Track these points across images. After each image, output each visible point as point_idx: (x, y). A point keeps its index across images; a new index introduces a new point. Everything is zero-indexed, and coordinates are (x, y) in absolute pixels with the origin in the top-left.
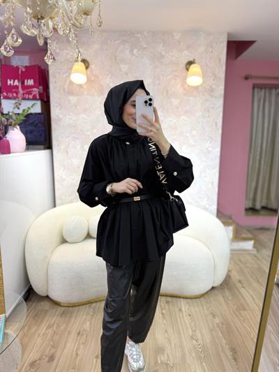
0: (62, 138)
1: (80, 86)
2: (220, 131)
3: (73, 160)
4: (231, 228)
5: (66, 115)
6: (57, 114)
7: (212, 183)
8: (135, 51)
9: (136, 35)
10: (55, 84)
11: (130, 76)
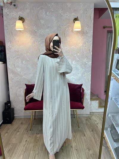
0: (12, 58)
1: (20, 31)
2: (91, 53)
3: (18, 69)
4: (98, 101)
5: (13, 46)
6: (9, 46)
7: (88, 79)
8: (48, 13)
9: (48, 5)
10: (7, 30)
11: (45, 26)
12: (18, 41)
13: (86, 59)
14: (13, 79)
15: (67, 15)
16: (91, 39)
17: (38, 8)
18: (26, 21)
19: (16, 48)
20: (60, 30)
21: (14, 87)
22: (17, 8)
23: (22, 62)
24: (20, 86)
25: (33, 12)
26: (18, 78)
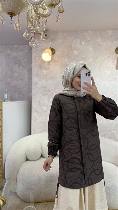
0: (38, 94)
3: (43, 107)
5: (40, 81)
6: (36, 80)
8: (83, 43)
9: (84, 33)
10: (35, 63)
11: (79, 57)
12: (46, 76)
14: (37, 119)
15: (108, 44)
17: (72, 38)
18: (57, 53)
19: (43, 83)
20: (98, 62)
21: (37, 129)
22: (48, 38)
23: (49, 99)
24: (44, 128)
25: (66, 42)
26: (42, 119)
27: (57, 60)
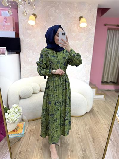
0: (24, 49)
1: (33, 26)
2: (93, 48)
3: (29, 59)
5: (26, 39)
6: (22, 38)
7: (88, 71)
8: (57, 11)
9: (58, 4)
11: (54, 22)
12: (30, 35)
13: (88, 53)
15: (74, 14)
16: (93, 35)
17: (49, 7)
18: (38, 17)
19: (28, 40)
22: (31, 6)
23: (33, 53)
25: (45, 10)
26: (29, 67)
27: (38, 23)
